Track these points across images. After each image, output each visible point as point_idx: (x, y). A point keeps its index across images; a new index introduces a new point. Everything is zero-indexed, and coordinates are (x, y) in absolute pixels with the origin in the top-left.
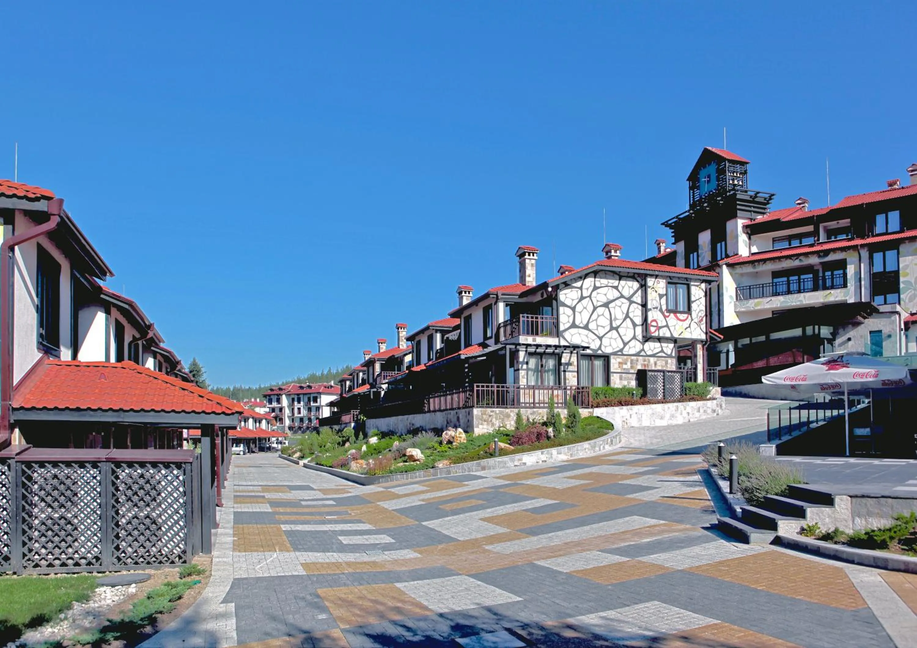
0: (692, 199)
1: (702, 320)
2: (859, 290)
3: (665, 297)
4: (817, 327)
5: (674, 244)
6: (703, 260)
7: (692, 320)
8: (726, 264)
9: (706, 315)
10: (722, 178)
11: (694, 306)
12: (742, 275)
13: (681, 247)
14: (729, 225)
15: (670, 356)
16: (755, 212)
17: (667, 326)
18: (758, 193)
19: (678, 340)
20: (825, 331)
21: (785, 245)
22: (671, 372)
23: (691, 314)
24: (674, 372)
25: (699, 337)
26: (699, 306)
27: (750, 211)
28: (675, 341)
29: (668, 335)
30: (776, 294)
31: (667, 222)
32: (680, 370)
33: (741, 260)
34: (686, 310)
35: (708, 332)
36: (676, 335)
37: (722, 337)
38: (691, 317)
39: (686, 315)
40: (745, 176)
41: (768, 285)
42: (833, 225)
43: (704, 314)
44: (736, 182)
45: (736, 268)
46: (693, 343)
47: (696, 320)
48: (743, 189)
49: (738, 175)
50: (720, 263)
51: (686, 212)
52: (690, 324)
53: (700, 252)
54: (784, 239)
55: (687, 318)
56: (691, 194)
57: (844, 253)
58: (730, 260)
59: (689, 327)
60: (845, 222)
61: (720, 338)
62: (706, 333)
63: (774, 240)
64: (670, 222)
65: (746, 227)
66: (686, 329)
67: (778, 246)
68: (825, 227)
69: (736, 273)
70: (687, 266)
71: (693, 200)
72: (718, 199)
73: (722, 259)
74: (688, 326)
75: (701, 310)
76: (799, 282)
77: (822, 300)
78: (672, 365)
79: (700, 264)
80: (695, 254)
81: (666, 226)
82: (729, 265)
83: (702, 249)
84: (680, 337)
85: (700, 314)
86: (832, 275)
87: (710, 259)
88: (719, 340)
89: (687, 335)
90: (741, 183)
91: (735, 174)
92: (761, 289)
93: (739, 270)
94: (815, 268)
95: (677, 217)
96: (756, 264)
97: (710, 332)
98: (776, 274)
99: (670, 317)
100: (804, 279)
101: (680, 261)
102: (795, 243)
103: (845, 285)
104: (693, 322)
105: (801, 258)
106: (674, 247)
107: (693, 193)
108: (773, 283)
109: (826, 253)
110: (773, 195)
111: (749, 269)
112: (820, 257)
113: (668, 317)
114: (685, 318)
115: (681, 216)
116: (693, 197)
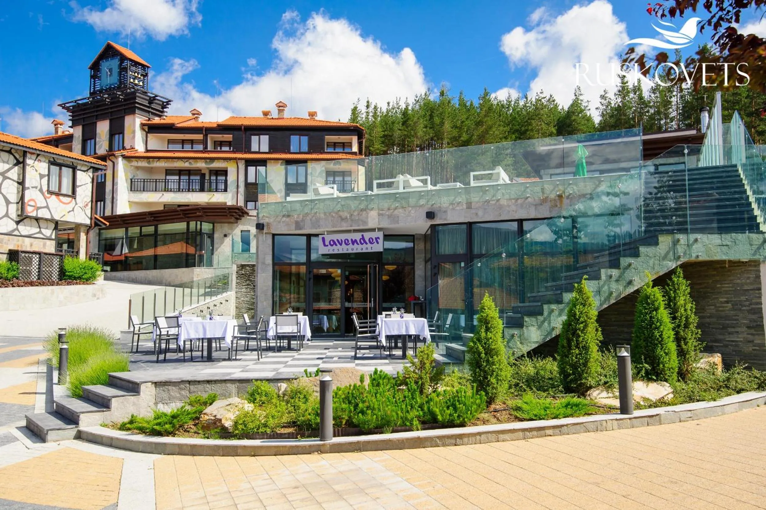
0: (92, 87)
1: (87, 205)
2: (236, 196)
3: (47, 178)
4: (199, 223)
5: (71, 127)
6: (100, 148)
7: (76, 204)
8: (122, 156)
9: (92, 201)
10: (124, 74)
11: (79, 190)
12: (137, 168)
13: (78, 132)
14: (128, 120)
15: (50, 239)
16: (153, 113)
17: (47, 207)
18: (156, 96)
19: (59, 223)
20: (206, 227)
21: (179, 147)
22: (50, 254)
23: (75, 199)
24: (53, 255)
25: (83, 222)
26: (84, 191)
27: (149, 112)
28: (57, 223)
29: (48, 216)
30: (166, 190)
31: (64, 104)
32: (60, 253)
33: (137, 155)
34: (70, 193)
35: (93, 218)
36: (57, 217)
37: (108, 224)
38: (76, 201)
39: (70, 199)
40: (146, 78)
41: (161, 181)
42: (219, 137)
43: (90, 199)
44: (136, 82)
45: (132, 161)
46: (77, 227)
47: (81, 205)
48: (143, 90)
49: (139, 76)
50: (117, 153)
51: (85, 99)
52: (73, 208)
53: (97, 139)
54: (178, 142)
55: (71, 201)
56: (92, 83)
57: (226, 163)
58: (125, 153)
59: (73, 210)
60: (228, 137)
61: (105, 225)
62: (91, 219)
63: (170, 142)
64: (67, 105)
65: (143, 125)
66: (68, 212)
67: (171, 147)
68: (212, 138)
69: (132, 166)
70: (84, 152)
71: (94, 88)
72: (118, 93)
73: (119, 150)
74: (71, 209)
75: (86, 196)
76: (189, 182)
77: (206, 201)
78: (50, 247)
79: (97, 151)
80: (93, 141)
81: (63, 108)
82: (124, 157)
83: (100, 138)
84: (61, 219)
85: (85, 200)
86: (216, 180)
87: (108, 149)
88: (104, 226)
89: (70, 218)
90: (141, 84)
91: (136, 74)
92: (154, 183)
93: (135, 163)
94: (203, 172)
95: (76, 101)
96: (151, 160)
97: (95, 218)
98: (169, 172)
99: (51, 198)
100: (192, 180)
101: (77, 145)
102: (188, 147)
103: (226, 190)
104: (77, 206)
105: (191, 161)
106: (71, 131)
107: (94, 82)
108: (166, 179)
109: (212, 159)
110: (170, 101)
111: (143, 164)
112: (206, 163)
113: (49, 198)
114: (68, 202)
115: (80, 102)
116: (94, 86)
